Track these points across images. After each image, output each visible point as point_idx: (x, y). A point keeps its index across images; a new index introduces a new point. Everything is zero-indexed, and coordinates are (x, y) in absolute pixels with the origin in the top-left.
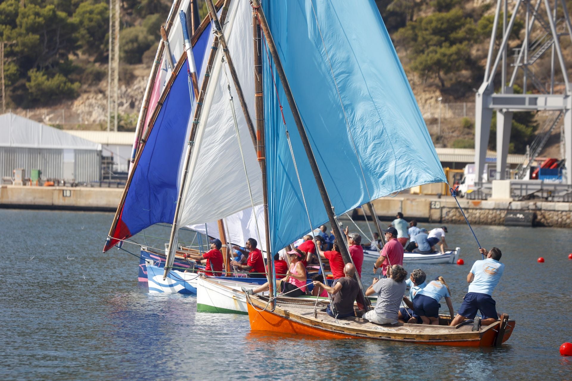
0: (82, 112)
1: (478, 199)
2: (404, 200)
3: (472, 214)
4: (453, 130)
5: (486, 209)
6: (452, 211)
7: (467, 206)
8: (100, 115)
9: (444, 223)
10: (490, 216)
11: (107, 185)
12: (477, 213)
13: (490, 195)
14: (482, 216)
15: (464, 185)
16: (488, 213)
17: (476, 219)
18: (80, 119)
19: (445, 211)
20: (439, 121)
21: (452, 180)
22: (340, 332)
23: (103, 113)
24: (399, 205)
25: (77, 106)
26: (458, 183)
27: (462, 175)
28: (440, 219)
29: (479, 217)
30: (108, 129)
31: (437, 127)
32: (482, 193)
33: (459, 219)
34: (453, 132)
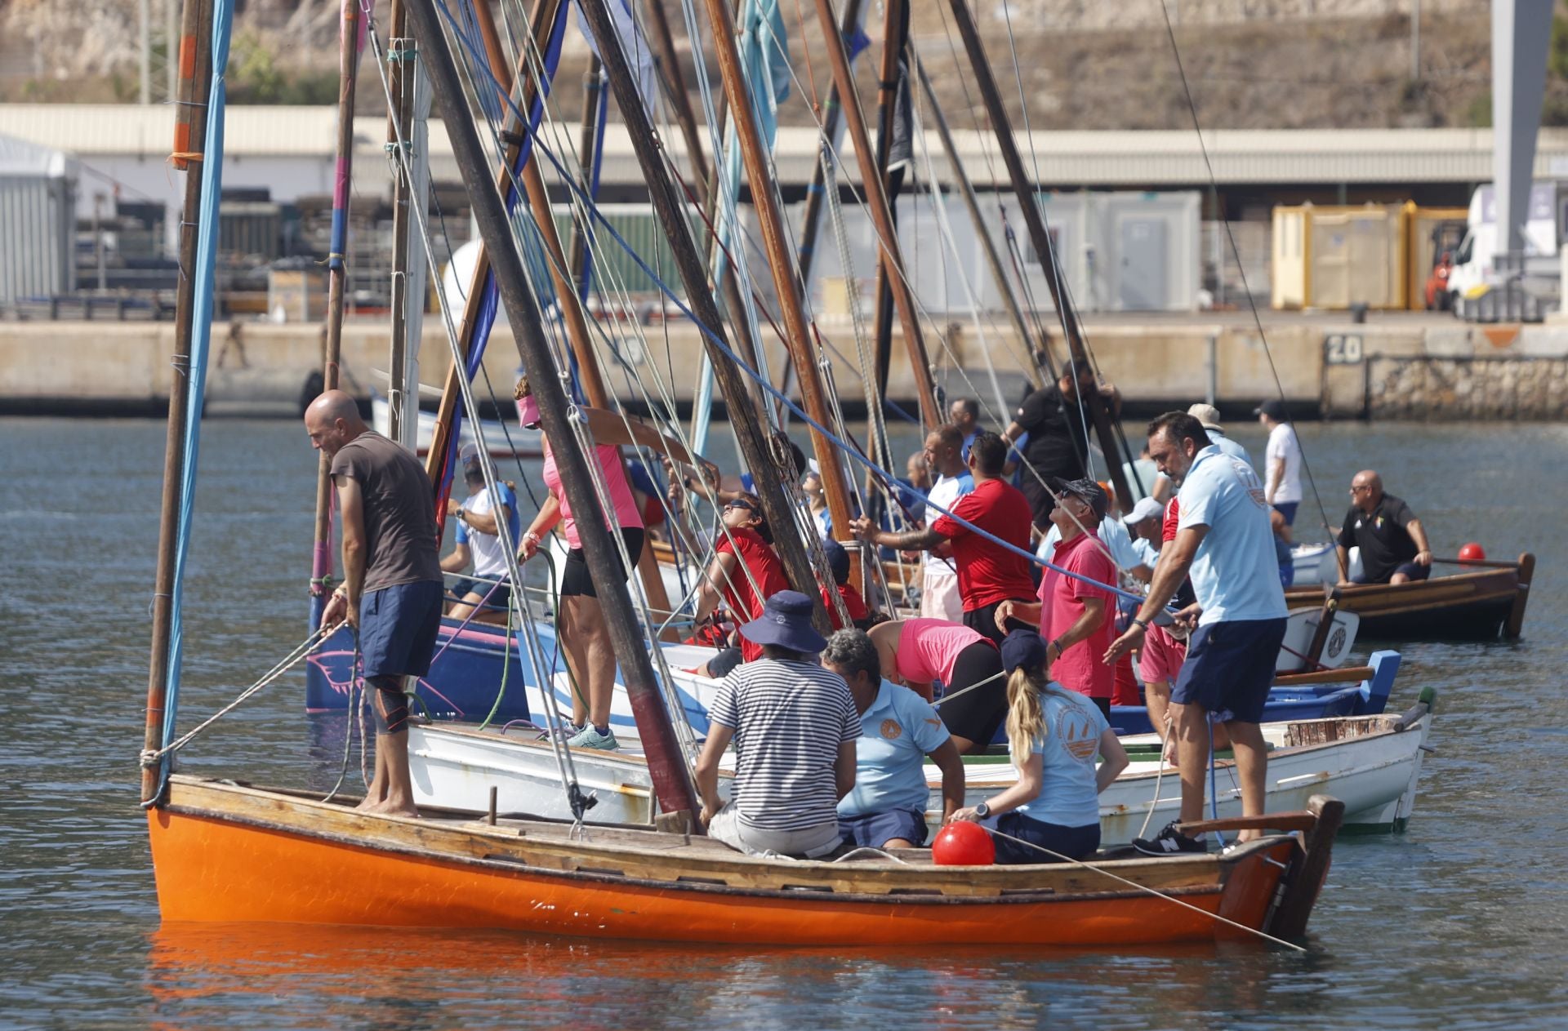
0: (44, 34)
1: (1510, 319)
2: (1223, 334)
3: (1486, 379)
4: (1468, 56)
5: (1537, 359)
6: (1407, 372)
7: (1464, 350)
8: (110, 44)
9: (1379, 419)
10: (1554, 386)
11: (80, 311)
12: (1506, 376)
13: (1556, 303)
14: (1523, 388)
15: (1467, 267)
16: (1549, 373)
17: (1503, 399)
18: (37, 60)
19: (1380, 372)
20: (1415, 24)
21: (1425, 250)
22: (607, 876)
23: (126, 35)
24: (1206, 351)
25: (22, 11)
26: (1448, 264)
27: (1463, 230)
28: (1360, 405)
29: (1514, 391)
30: (145, 96)
31: (1407, 47)
32: (1523, 295)
33: (1434, 400)
34: (1467, 66)
